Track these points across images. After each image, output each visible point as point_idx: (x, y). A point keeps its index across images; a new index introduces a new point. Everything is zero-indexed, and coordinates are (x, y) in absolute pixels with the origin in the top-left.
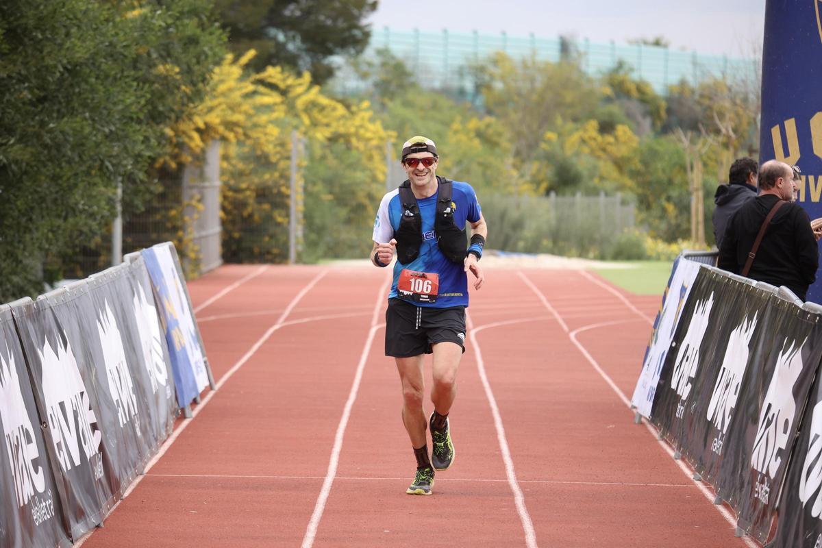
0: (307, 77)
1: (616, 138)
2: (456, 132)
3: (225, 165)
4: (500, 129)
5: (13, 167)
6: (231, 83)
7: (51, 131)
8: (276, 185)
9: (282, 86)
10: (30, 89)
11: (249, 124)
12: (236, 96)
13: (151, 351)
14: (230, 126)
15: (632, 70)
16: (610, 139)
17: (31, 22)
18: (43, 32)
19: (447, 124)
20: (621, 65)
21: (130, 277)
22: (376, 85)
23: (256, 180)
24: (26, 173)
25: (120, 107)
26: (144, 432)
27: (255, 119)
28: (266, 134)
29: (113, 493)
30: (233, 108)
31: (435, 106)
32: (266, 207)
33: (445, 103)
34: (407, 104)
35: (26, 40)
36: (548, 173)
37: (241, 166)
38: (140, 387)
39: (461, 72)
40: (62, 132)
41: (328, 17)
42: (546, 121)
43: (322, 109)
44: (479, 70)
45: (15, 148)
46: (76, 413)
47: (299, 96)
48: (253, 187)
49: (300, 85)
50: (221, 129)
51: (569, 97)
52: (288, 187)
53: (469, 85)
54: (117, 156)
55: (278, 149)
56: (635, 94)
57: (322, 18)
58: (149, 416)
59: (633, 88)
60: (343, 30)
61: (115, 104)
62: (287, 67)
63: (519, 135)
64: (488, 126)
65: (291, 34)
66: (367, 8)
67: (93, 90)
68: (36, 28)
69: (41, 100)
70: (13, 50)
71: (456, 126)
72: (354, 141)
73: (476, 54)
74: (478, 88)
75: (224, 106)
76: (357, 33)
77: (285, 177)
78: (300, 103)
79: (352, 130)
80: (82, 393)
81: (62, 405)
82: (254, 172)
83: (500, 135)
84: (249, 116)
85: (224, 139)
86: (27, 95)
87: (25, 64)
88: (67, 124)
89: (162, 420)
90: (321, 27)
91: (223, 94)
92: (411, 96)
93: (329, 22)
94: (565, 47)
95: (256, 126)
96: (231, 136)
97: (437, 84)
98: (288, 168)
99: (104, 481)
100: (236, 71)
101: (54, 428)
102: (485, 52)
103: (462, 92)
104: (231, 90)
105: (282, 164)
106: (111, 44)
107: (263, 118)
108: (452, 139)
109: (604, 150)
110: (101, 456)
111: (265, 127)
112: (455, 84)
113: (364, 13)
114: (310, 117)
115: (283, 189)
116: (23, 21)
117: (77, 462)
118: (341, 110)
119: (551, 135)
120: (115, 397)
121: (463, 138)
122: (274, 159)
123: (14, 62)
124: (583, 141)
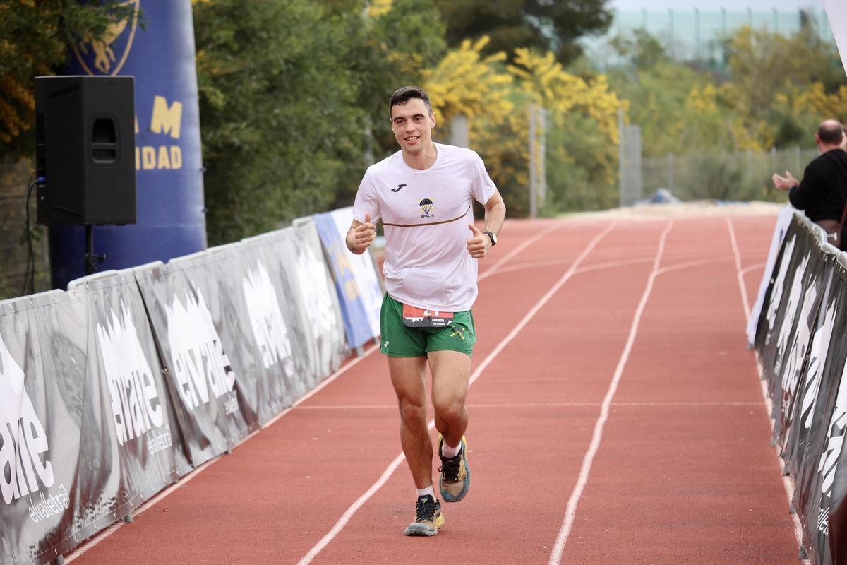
0: (551, 57)
1: (840, 97)
2: (694, 98)
3: (474, 136)
4: (737, 93)
5: (246, 147)
6: (467, 66)
7: (276, 116)
8: (518, 151)
9: (529, 65)
10: (258, 80)
11: (484, 101)
12: (473, 77)
13: (316, 302)
14: (467, 102)
16: (834, 98)
17: (257, 24)
18: (268, 32)
19: (687, 91)
21: (296, 239)
22: (634, 60)
23: (501, 148)
24: (257, 151)
25: (335, 93)
26: (299, 371)
27: (489, 96)
28: (499, 108)
29: (248, 423)
30: (470, 87)
31: (680, 77)
32: (510, 170)
33: (688, 73)
34: (657, 75)
35: (254, 40)
36: (775, 129)
37: (487, 136)
38: (296, 333)
39: (711, 46)
40: (286, 117)
41: (576, 4)
42: (777, 85)
43: (564, 83)
44: (726, 43)
45: (246, 132)
46: (204, 359)
47: (543, 74)
48: (498, 154)
49: (545, 64)
50: (460, 106)
51: (797, 63)
52: (528, 152)
53: (718, 56)
54: (335, 135)
55: (520, 121)
57: (571, 5)
58: (307, 357)
60: (590, 15)
61: (331, 90)
62: (533, 49)
63: (754, 98)
64: (726, 91)
65: (544, 19)
67: (314, 79)
68: (263, 29)
69: (270, 90)
70: (242, 49)
71: (695, 92)
72: (592, 110)
73: (724, 29)
74: (727, 59)
75: (462, 86)
76: (602, 17)
77: (525, 144)
78: (545, 80)
79: (590, 101)
80: (215, 341)
81: (191, 352)
82: (499, 141)
83: (737, 98)
84: (484, 94)
85: (463, 114)
86: (254, 85)
87: (254, 60)
88: (291, 110)
89: (326, 359)
90: (570, 14)
91: (462, 76)
92: (659, 67)
93: (577, 9)
94: (804, 18)
95: (491, 102)
96: (469, 111)
97: (689, 56)
98: (528, 136)
99: (238, 415)
100: (474, 56)
101: (180, 371)
102: (732, 26)
103: (712, 62)
104: (467, 72)
105: (523, 133)
106: (329, 40)
107: (495, 95)
108: (689, 104)
109: (830, 109)
110: (235, 393)
111: (498, 102)
112: (705, 55)
114: (554, 92)
115: (525, 155)
116: (251, 23)
117: (205, 399)
118: (581, 84)
119: (782, 98)
120: (260, 341)
121: (700, 103)
122: (515, 129)
123: (243, 58)
124: (810, 101)
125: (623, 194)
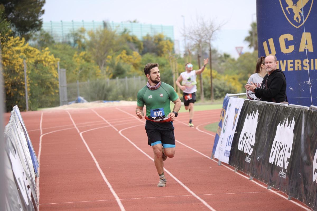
1: (133, 56)
2: (76, 57)
4: (90, 56)
8: (19, 81)
11: (11, 58)
15: (129, 32)
16: (131, 57)
19: (72, 55)
20: (125, 30)
23: (11, 80)
27: (13, 56)
28: (17, 62)
32: (16, 90)
36: (112, 70)
39: (68, 36)
41: (26, 17)
42: (107, 52)
43: (30, 51)
44: (75, 35)
48: (10, 82)
49: (21, 43)
52: (24, 82)
53: (72, 40)
56: (131, 40)
57: (23, 18)
59: (130, 38)
60: (32, 22)
63: (97, 57)
64: (85, 54)
66: (40, 13)
71: (75, 55)
72: (44, 63)
73: (73, 29)
74: (75, 41)
76: (37, 22)
77: (22, 78)
78: (22, 50)
79: (43, 59)
80: (23, 173)
82: (10, 77)
83: (90, 58)
84: (11, 55)
90: (23, 21)
92: (54, 46)
93: (26, 19)
94: (105, 24)
95: (14, 59)
97: (61, 41)
98: (23, 74)
102: (77, 28)
103: (69, 43)
105: (21, 73)
107: (16, 56)
108: (74, 60)
109: (129, 61)
111: (17, 59)
112: (67, 40)
113: (39, 14)
114: (26, 54)
115: (22, 83)
118: (38, 51)
119: (109, 57)
121: (78, 59)
122: (17, 71)
124: (121, 58)
125: (61, 100)
